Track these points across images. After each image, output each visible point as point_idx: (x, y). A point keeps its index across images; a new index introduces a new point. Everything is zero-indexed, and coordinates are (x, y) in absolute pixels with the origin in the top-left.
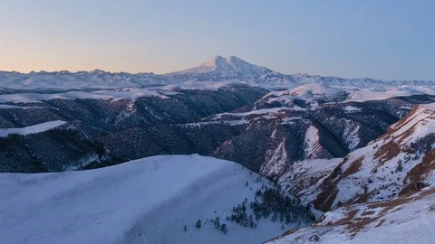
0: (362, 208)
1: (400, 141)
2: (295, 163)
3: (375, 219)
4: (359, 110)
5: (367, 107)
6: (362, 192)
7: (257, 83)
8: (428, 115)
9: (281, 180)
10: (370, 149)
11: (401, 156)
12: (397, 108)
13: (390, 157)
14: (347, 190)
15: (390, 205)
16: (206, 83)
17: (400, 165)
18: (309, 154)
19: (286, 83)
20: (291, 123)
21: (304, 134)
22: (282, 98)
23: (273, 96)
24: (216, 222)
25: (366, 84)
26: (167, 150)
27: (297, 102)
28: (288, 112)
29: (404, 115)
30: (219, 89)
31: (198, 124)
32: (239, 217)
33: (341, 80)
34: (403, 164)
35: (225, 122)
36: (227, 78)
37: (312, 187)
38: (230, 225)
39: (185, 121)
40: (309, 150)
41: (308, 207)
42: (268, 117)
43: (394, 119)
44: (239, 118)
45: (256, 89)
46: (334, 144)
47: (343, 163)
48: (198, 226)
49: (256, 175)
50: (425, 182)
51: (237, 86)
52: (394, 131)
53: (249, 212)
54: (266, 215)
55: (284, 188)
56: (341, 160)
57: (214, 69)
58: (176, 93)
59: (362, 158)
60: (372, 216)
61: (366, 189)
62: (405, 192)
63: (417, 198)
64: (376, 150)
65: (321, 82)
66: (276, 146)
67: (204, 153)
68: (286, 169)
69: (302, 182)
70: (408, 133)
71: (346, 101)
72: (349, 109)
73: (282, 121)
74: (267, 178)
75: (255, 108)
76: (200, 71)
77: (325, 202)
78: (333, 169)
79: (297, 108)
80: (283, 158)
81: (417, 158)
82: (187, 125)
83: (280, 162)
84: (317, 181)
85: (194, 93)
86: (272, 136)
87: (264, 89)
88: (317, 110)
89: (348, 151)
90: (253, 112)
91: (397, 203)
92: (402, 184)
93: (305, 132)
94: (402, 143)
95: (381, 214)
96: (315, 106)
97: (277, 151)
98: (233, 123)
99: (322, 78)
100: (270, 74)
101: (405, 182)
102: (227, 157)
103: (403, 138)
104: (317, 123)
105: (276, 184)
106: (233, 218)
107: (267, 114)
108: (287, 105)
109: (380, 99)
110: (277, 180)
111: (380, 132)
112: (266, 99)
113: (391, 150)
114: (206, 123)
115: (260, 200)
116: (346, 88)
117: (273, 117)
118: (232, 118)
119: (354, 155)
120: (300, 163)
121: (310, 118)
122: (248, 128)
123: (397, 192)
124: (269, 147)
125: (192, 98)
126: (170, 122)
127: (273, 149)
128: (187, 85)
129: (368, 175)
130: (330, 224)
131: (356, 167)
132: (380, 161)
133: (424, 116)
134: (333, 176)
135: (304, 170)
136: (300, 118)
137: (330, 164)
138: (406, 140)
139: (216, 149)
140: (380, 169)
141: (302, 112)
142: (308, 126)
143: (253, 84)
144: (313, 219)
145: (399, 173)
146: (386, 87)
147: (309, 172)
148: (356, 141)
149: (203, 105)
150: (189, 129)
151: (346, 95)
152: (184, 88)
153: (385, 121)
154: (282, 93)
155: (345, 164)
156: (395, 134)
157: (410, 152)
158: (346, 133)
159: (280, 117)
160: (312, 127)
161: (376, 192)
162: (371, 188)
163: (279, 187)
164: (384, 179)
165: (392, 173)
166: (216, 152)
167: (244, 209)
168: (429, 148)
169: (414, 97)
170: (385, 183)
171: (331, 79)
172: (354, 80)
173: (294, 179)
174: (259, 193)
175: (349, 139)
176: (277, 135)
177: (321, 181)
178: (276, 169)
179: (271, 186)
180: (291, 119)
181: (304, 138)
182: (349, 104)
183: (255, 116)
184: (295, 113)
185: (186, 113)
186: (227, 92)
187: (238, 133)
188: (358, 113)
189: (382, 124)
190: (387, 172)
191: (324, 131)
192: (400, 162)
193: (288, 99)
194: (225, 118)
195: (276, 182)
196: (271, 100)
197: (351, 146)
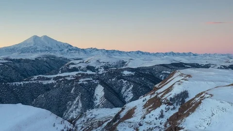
1: (162, 96)
2: (88, 111)
4: (133, 73)
5: (139, 72)
7: (62, 54)
8: (183, 78)
9: (78, 122)
10: (140, 103)
11: (163, 107)
12: (160, 72)
13: (155, 107)
16: (27, 54)
17: (162, 113)
18: (97, 104)
19: (82, 55)
20: (85, 83)
21: (94, 91)
22: (79, 65)
23: (73, 64)
25: (138, 55)
27: (89, 68)
28: (83, 75)
29: (165, 78)
30: (36, 59)
31: (22, 83)
33: (120, 52)
34: (164, 113)
35: (40, 82)
36: (41, 51)
37: (99, 128)
39: (12, 81)
40: (97, 102)
42: (69, 79)
43: (158, 80)
44: (49, 79)
45: (61, 59)
46: (115, 98)
47: (121, 112)
49: (60, 119)
50: (180, 126)
51: (48, 57)
55: (79, 128)
56: (120, 109)
57: (32, 45)
58: (7, 61)
59: (135, 108)
64: (145, 102)
65: (106, 53)
66: (75, 99)
67: (25, 102)
68: (81, 115)
69: (92, 124)
70: (168, 90)
71: (124, 68)
72: (126, 73)
73: (78, 81)
74: (68, 121)
75: (60, 72)
76: (23, 46)
78: (114, 116)
79: (89, 72)
80: (79, 107)
81: (174, 108)
82: (14, 83)
83: (77, 110)
84: (103, 123)
85: (19, 61)
86: (72, 92)
87: (66, 59)
88: (103, 73)
89: (125, 103)
90: (58, 75)
92: (163, 127)
93: (95, 89)
94: (163, 98)
96: (101, 71)
97: (75, 102)
98: (45, 83)
99: (107, 51)
100: (70, 48)
101: (165, 126)
102: (41, 106)
103: (164, 94)
104: (103, 83)
105: (74, 125)
107: (69, 76)
108: (82, 70)
109: (148, 66)
110: (75, 123)
111: (148, 90)
112: (68, 66)
113: (156, 103)
114: (27, 82)
116: (124, 58)
117: (73, 78)
118: (44, 79)
119: (129, 106)
120: (91, 111)
121: (98, 79)
122: (55, 86)
124: (70, 99)
125: (17, 65)
126: (2, 81)
127: (72, 101)
128: (15, 56)
129: (139, 120)
131: (130, 114)
132: (148, 110)
133: (179, 78)
134: (114, 120)
135: (94, 116)
136: (91, 79)
137: (113, 112)
138: (166, 95)
139: (33, 100)
140: (147, 116)
141: (93, 75)
142: (96, 85)
143: (58, 55)
145: (161, 119)
146: (153, 57)
147: (97, 118)
148: (131, 96)
149: (25, 69)
150: (15, 86)
151: (124, 63)
152: (13, 58)
153: (151, 81)
154: (79, 61)
155: (122, 112)
156: (159, 91)
157: (169, 104)
158: (123, 90)
159: (77, 78)
160: (99, 86)
162: (141, 129)
163: (77, 127)
164: (150, 123)
165: (156, 119)
166: (33, 103)
168: (183, 101)
169: (173, 64)
170: (151, 126)
171: (113, 51)
172: (130, 52)
173: (87, 122)
175: (125, 94)
176: (75, 91)
177: (105, 124)
178: (74, 115)
180: (85, 79)
181: (94, 93)
182: (125, 69)
183: (61, 77)
184: (88, 76)
185: (13, 75)
186: (41, 61)
187: (49, 90)
188: (132, 76)
189: (149, 84)
190: (153, 118)
191: (108, 88)
192: (162, 111)
193: (83, 66)
194: (39, 79)
195: (74, 124)
196: (71, 67)
197: (127, 100)
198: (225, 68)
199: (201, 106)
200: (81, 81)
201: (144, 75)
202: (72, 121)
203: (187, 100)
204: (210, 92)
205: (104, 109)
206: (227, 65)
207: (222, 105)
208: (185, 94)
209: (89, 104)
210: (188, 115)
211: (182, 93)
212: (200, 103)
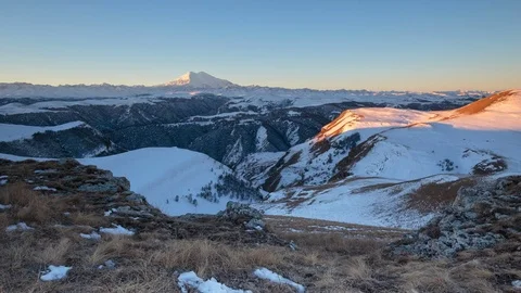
0: (299, 190)
1: (331, 139)
2: (249, 155)
3: (308, 199)
4: (299, 114)
5: (306, 112)
6: (300, 178)
7: (221, 92)
8: (354, 118)
9: (238, 167)
10: (306, 146)
11: (332, 151)
12: (330, 112)
13: (322, 151)
14: (288, 176)
15: (320, 189)
16: (183, 92)
17: (330, 158)
18: (260, 148)
19: (243, 93)
20: (246, 124)
21: (256, 133)
22: (240, 104)
23: (233, 103)
24: (190, 198)
25: (305, 93)
26: (154, 144)
27: (252, 108)
28: (244, 115)
29: (334, 118)
30: (192, 98)
31: (177, 124)
32: (206, 194)
33: (285, 90)
34: (333, 158)
35: (197, 123)
36: (197, 89)
37: (261, 173)
38: (200, 200)
39: (166, 122)
40: (260, 145)
41: (257, 189)
42: (228, 120)
43: (328, 121)
44: (207, 120)
45: (220, 98)
46: (279, 141)
47: (285, 156)
48: (177, 200)
49: (219, 164)
50: (350, 171)
51: (205, 96)
52: (326, 131)
53: (214, 191)
54: (226, 193)
55: (240, 174)
56: (284, 153)
57: (188, 82)
58: (161, 101)
59: (300, 152)
60: (305, 197)
61: (303, 176)
62: (334, 179)
63: (342, 184)
64: (312, 146)
65: (270, 91)
66: (235, 142)
67: (181, 146)
68: (242, 159)
69: (254, 169)
70: (338, 133)
71: (289, 107)
72: (291, 113)
73: (239, 123)
74: (228, 166)
75: (219, 112)
76: (178, 84)
77: (271, 185)
78: (278, 160)
79: (251, 113)
80: (240, 151)
81: (344, 152)
82: (169, 125)
83: (238, 154)
84: (266, 169)
85: (174, 100)
86: (232, 134)
87: (226, 98)
88: (266, 114)
89: (290, 146)
90: (217, 116)
91: (326, 187)
92: (331, 173)
93: (257, 131)
94: (332, 141)
95: (313, 195)
96: (264, 111)
97: (235, 145)
98: (202, 124)
99: (271, 89)
100: (231, 87)
101: (334, 171)
104: (265, 124)
106: (202, 195)
107: (228, 117)
108: (243, 110)
110: (235, 168)
111: (316, 132)
112: (228, 105)
113: (324, 146)
114: (183, 124)
115: (222, 183)
116: (290, 97)
117: (232, 119)
118: (201, 120)
119: (295, 149)
120: (253, 155)
121: (260, 120)
122: (214, 128)
123: (328, 179)
124: (229, 142)
125: (172, 104)
126: (157, 123)
127: (232, 144)
128: (170, 94)
129: (304, 166)
130: (273, 202)
131: (295, 158)
132: (314, 154)
134: (278, 165)
135: (255, 161)
136: (253, 120)
137: (276, 156)
138: (335, 138)
139: (190, 143)
140: (314, 161)
141: (255, 115)
142: (259, 126)
143: (217, 93)
144: (261, 197)
145: (329, 164)
146: (322, 96)
147: (260, 162)
148: (297, 138)
149: (181, 110)
150: (171, 128)
151: (289, 102)
152: (167, 97)
153: (319, 123)
154: (237, 101)
155: (287, 157)
156: (327, 133)
157: (338, 147)
158: (288, 132)
159: (238, 119)
160: (262, 127)
161: (311, 178)
162: (307, 175)
163: (237, 173)
164: (317, 169)
165: (324, 164)
167: (210, 188)
168: (354, 145)
169: (344, 103)
170: (318, 172)
171: (278, 89)
172: (296, 90)
173: (248, 167)
174: (221, 177)
175: (290, 137)
176: (235, 133)
177: (268, 169)
178: (234, 159)
179: (230, 172)
180: (246, 121)
181: (256, 136)
182: (291, 109)
183: (219, 118)
184: (249, 116)
185: (168, 116)
186: (199, 100)
187: (206, 132)
188: (298, 117)
189: (317, 125)
190: (320, 163)
191: (272, 130)
192: (330, 156)
193: (244, 105)
194: (196, 120)
195: (234, 170)
196: (231, 106)
197: (292, 143)
198: (403, 107)
199: (373, 150)
200: (242, 122)
201: (313, 116)
202: (232, 166)
203: (358, 143)
204: (384, 134)
205: (267, 153)
206: (406, 103)
207: (396, 149)
208: (355, 136)
209: (251, 147)
210: (358, 159)
211: (352, 136)
212: (373, 146)
